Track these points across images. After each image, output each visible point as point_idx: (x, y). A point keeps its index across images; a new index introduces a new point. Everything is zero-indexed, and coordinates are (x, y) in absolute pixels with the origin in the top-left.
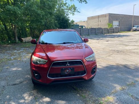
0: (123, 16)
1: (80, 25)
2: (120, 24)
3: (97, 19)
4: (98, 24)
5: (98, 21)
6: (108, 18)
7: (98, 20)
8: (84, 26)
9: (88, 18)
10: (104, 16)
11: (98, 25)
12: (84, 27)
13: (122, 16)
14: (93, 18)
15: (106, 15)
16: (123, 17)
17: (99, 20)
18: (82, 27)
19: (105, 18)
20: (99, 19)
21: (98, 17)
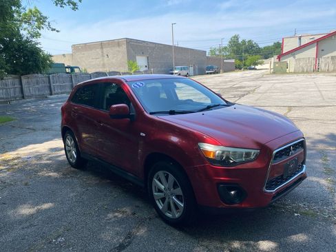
0: (154, 46)
1: (66, 66)
2: (150, 64)
3: (99, 51)
4: (102, 62)
5: (103, 56)
6: (124, 48)
7: (102, 52)
8: (76, 67)
9: (75, 47)
10: (116, 43)
11: (104, 65)
12: (76, 70)
13: (151, 45)
14: (86, 47)
15: (118, 43)
16: (154, 48)
17: (105, 54)
18: (72, 69)
19: (118, 49)
20: (105, 50)
21: (102, 45)
